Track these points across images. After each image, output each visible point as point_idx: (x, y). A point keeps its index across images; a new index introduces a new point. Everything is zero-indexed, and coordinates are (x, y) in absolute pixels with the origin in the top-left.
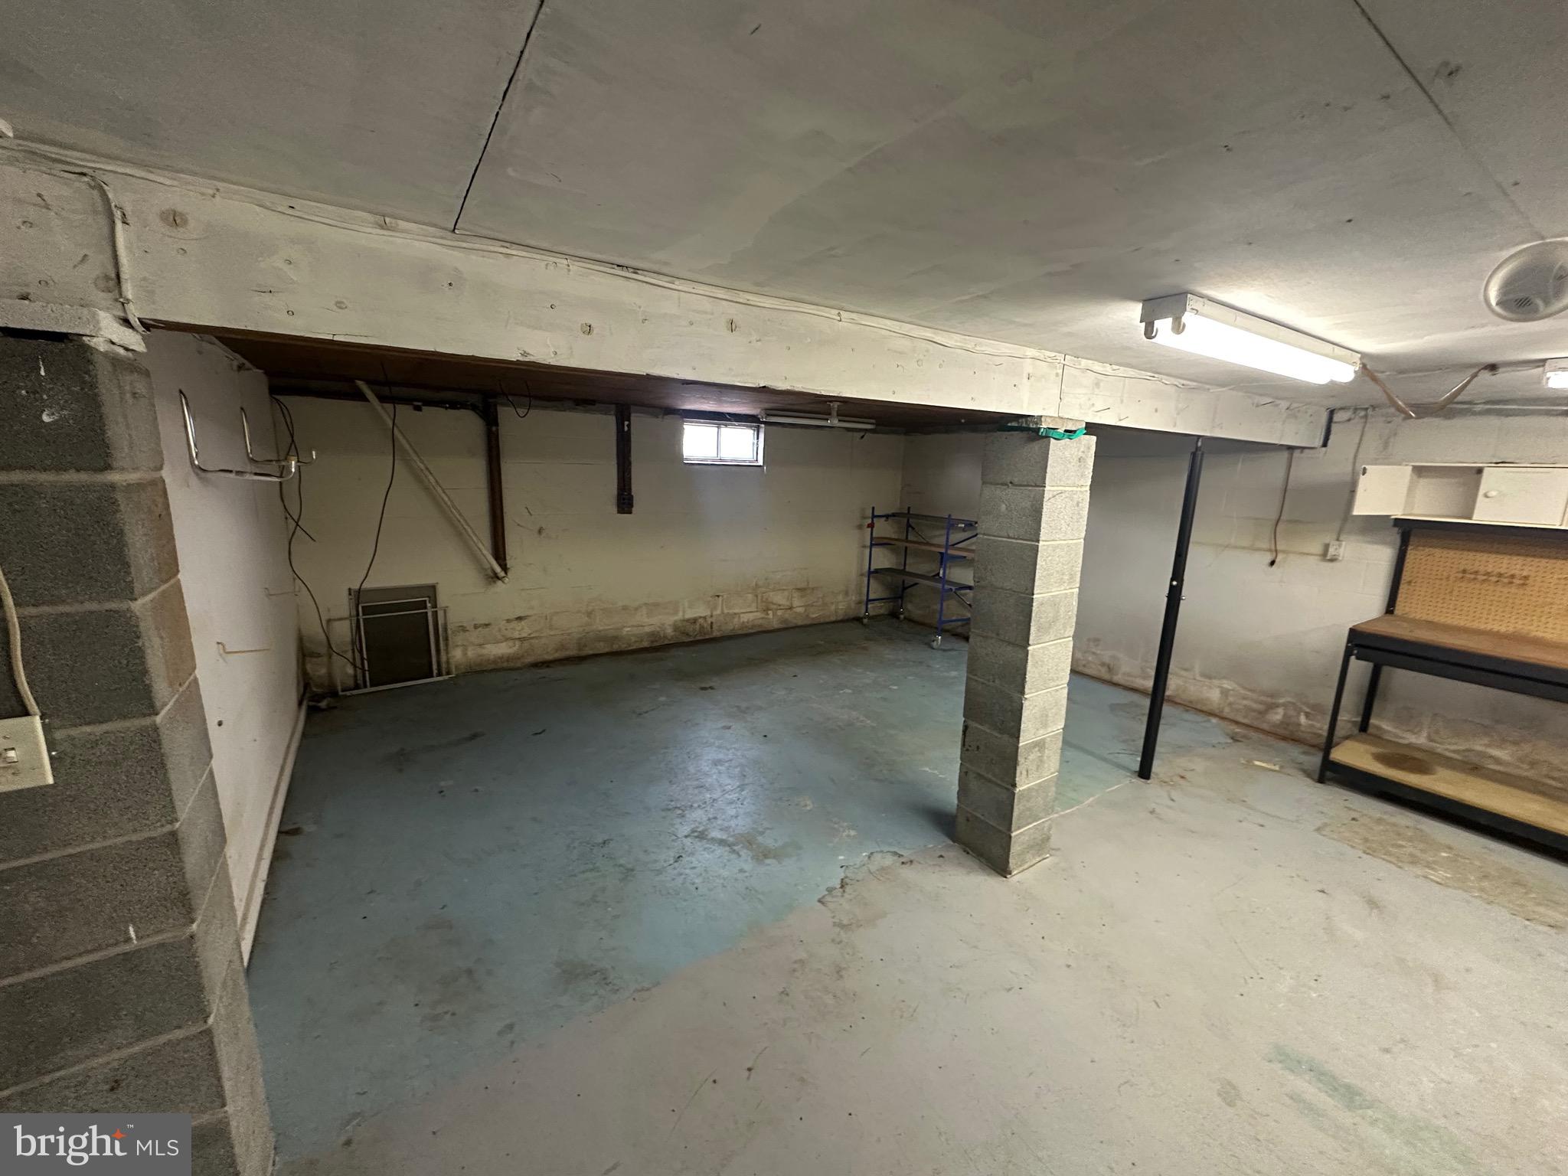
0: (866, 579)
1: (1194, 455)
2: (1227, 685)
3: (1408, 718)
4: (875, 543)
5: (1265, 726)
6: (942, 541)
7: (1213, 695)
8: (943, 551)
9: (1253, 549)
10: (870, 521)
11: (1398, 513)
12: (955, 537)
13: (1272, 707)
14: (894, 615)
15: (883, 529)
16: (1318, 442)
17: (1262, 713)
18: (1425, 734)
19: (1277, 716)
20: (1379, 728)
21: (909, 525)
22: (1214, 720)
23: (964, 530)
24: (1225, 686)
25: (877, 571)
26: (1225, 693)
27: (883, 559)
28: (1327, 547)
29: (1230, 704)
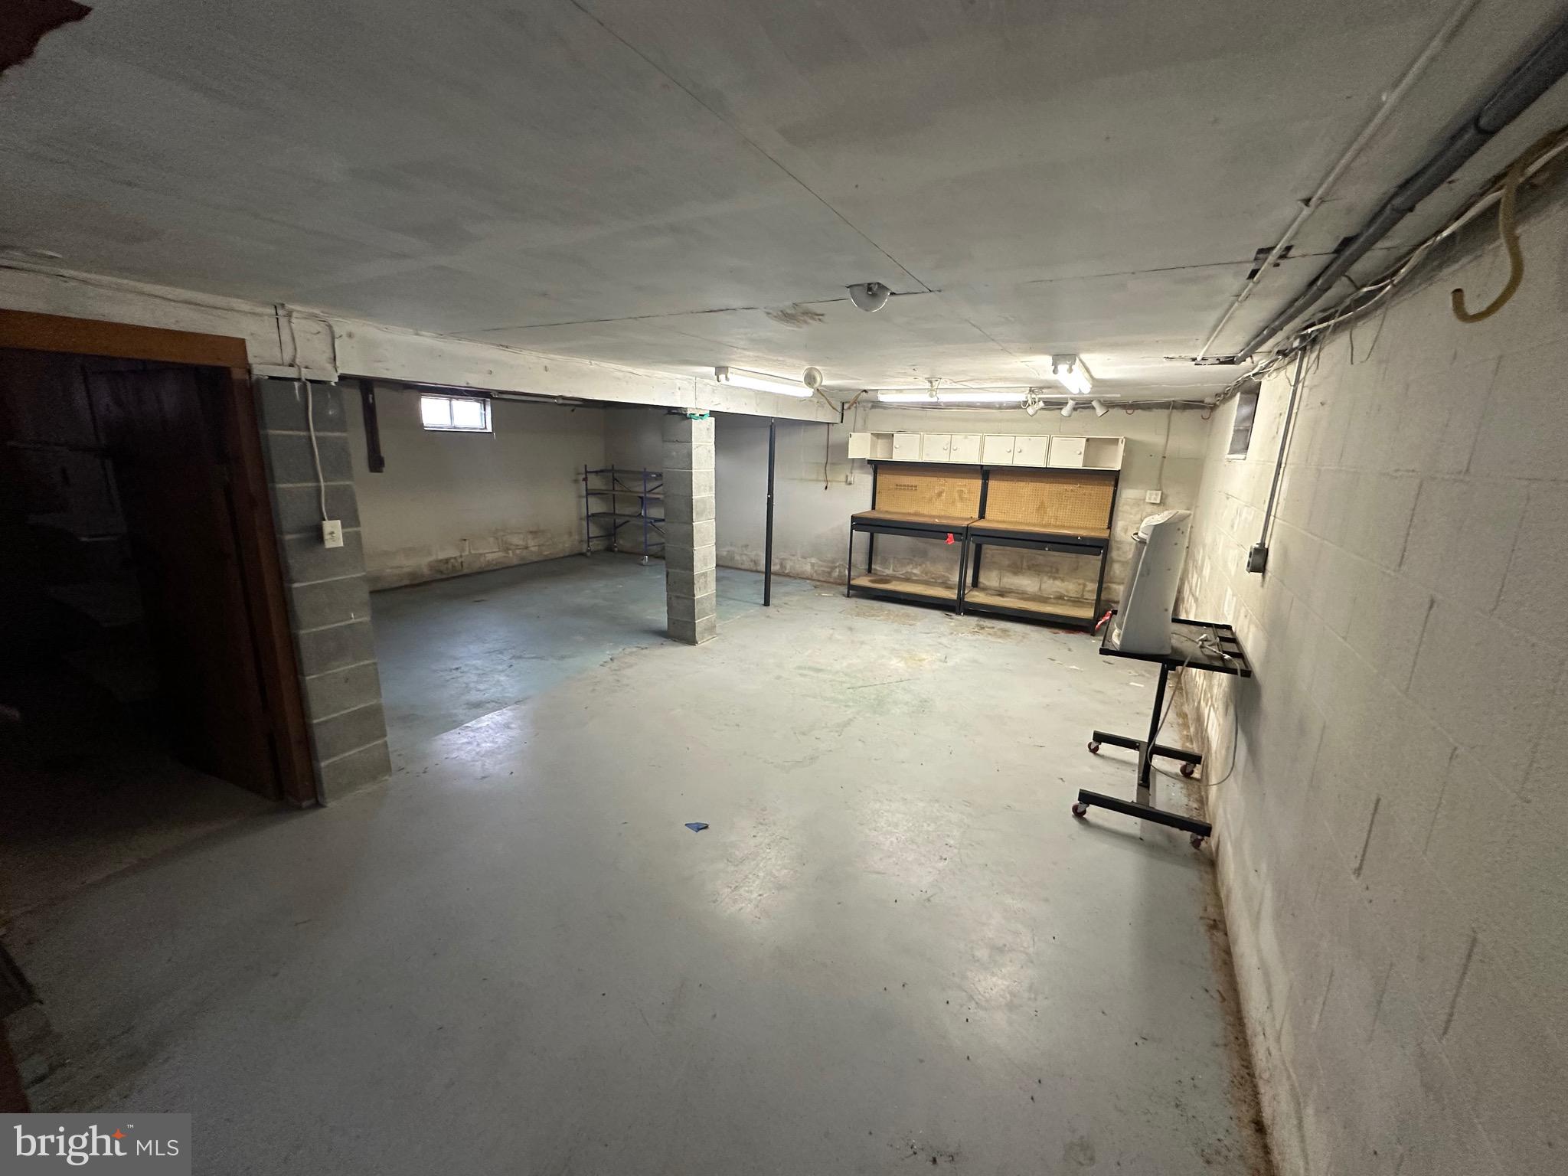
0: (585, 523)
1: (771, 426)
2: (813, 560)
3: (885, 562)
4: (589, 493)
5: (832, 580)
6: (642, 489)
7: (808, 568)
8: (643, 495)
9: (817, 480)
10: (584, 476)
11: (868, 457)
12: (650, 485)
13: (833, 568)
14: (609, 549)
15: (595, 482)
16: (838, 420)
17: (830, 573)
18: (891, 569)
19: (836, 573)
20: (875, 570)
21: (614, 479)
22: (808, 581)
23: (656, 479)
24: (813, 561)
25: (593, 515)
26: (813, 565)
27: (597, 506)
28: (847, 476)
29: (816, 572)
